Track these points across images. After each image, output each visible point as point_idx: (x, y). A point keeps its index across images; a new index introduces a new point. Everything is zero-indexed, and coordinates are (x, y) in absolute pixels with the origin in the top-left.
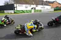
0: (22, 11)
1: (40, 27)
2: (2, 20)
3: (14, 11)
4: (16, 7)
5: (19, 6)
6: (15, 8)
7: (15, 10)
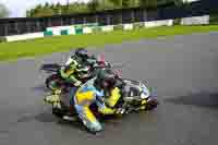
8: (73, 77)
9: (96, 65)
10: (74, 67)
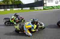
0: (52, 7)
1: (40, 27)
2: (12, 18)
3: (43, 8)
4: (46, 3)
5: (48, 2)
6: (44, 4)
7: (44, 6)
8: (14, 22)
9: (20, 18)
10: (14, 19)
